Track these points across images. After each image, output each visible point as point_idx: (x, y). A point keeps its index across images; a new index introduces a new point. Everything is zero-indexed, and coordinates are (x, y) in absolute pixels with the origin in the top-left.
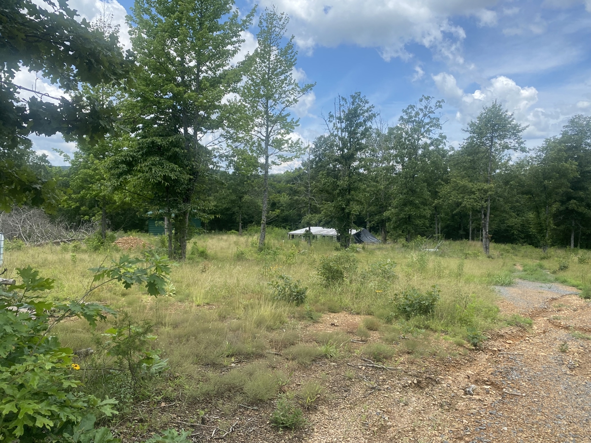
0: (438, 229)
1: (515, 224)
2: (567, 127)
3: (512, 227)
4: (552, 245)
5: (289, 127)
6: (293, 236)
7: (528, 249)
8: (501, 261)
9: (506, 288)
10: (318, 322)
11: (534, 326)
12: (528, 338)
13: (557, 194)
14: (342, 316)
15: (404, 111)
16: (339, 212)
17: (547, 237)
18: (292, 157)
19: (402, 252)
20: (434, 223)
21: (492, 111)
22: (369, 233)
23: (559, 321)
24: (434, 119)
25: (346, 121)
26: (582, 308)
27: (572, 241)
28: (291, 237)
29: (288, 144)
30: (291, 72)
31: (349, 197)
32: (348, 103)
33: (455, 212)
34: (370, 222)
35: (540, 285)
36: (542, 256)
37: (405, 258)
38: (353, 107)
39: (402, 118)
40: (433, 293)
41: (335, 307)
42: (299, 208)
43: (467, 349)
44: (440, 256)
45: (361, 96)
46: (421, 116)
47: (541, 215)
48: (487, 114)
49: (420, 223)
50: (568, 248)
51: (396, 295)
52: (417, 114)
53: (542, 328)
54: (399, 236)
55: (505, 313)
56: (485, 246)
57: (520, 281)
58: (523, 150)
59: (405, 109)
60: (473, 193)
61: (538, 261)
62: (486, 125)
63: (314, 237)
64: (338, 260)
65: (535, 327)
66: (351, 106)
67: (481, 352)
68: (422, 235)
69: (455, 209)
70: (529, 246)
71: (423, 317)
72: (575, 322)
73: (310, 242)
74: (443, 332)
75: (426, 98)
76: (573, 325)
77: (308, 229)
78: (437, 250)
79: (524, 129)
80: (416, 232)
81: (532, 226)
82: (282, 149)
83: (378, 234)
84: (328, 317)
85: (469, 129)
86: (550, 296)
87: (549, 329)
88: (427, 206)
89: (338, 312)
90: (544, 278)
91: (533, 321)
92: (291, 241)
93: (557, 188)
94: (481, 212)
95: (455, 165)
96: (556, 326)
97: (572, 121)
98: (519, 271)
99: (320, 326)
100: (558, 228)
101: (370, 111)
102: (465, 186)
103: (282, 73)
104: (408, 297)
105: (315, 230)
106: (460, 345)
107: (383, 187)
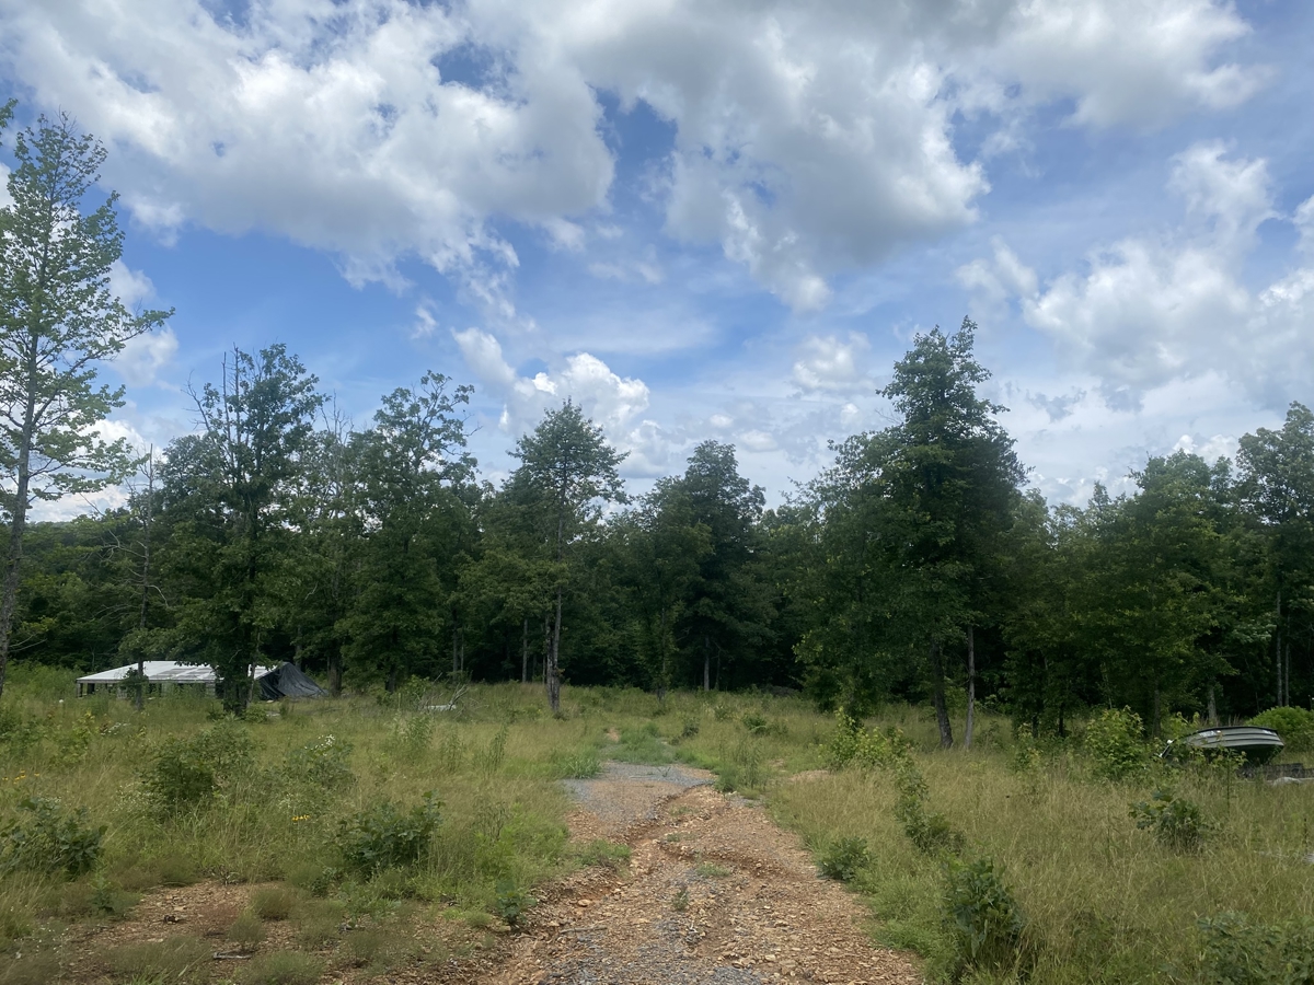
0: (459, 658)
1: (610, 645)
2: (693, 460)
3: (603, 651)
4: (674, 686)
5: (96, 407)
6: (92, 687)
7: (633, 695)
8: (580, 725)
9: (587, 783)
10: (126, 919)
11: (633, 861)
12: (618, 890)
13: (679, 585)
14: (201, 891)
15: (385, 400)
16: (222, 624)
17: (664, 671)
18: (97, 481)
19: (375, 717)
20: (452, 646)
21: (563, 420)
22: (299, 672)
23: (678, 844)
24: (451, 422)
25: (252, 406)
26: (719, 811)
27: (707, 677)
28: (85, 689)
29: (90, 448)
30: (106, 275)
31: (250, 586)
32: (256, 367)
33: (493, 621)
34: (303, 647)
35: (649, 769)
36: (656, 709)
37: (380, 728)
38: (268, 377)
39: (381, 415)
40: (427, 811)
41: (183, 869)
42: (116, 614)
43: (495, 932)
44: (459, 720)
45: (287, 355)
46: (423, 413)
47: (654, 626)
48: (554, 424)
49: (418, 647)
50: (700, 691)
51: (343, 822)
52: (414, 409)
53: (647, 862)
54: (371, 678)
55: (581, 839)
56: (550, 694)
57: (613, 764)
58: (621, 498)
59: (388, 395)
60: (529, 580)
61: (648, 720)
62: (554, 446)
63: (154, 687)
64: (201, 748)
65: (635, 863)
66: (263, 375)
67: (523, 935)
68: (422, 673)
69: (493, 616)
70: (635, 689)
71: (402, 869)
72: (705, 842)
73: (141, 702)
74: (443, 899)
75: (435, 378)
76: (700, 849)
77: (135, 667)
78: (454, 707)
79: (621, 458)
80: (410, 668)
81: (638, 648)
82: (71, 459)
83: (321, 675)
84: (158, 902)
85: (521, 451)
86: (665, 793)
87: (659, 864)
88: (435, 608)
89: (190, 884)
90: (656, 755)
91: (632, 851)
92: (82, 702)
93: (679, 573)
94: (544, 621)
95: (493, 522)
96: (673, 854)
97: (700, 451)
98: (613, 743)
99: (131, 930)
100: (683, 652)
101: (309, 390)
102: (511, 566)
103: (81, 276)
104: (369, 825)
105: (154, 669)
106: (480, 926)
107: (334, 564)
